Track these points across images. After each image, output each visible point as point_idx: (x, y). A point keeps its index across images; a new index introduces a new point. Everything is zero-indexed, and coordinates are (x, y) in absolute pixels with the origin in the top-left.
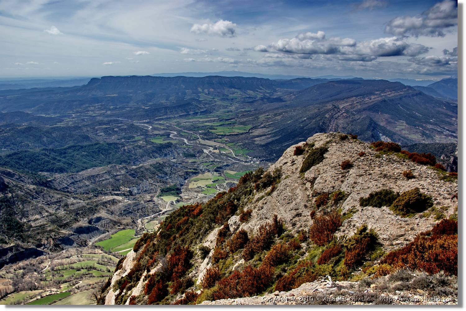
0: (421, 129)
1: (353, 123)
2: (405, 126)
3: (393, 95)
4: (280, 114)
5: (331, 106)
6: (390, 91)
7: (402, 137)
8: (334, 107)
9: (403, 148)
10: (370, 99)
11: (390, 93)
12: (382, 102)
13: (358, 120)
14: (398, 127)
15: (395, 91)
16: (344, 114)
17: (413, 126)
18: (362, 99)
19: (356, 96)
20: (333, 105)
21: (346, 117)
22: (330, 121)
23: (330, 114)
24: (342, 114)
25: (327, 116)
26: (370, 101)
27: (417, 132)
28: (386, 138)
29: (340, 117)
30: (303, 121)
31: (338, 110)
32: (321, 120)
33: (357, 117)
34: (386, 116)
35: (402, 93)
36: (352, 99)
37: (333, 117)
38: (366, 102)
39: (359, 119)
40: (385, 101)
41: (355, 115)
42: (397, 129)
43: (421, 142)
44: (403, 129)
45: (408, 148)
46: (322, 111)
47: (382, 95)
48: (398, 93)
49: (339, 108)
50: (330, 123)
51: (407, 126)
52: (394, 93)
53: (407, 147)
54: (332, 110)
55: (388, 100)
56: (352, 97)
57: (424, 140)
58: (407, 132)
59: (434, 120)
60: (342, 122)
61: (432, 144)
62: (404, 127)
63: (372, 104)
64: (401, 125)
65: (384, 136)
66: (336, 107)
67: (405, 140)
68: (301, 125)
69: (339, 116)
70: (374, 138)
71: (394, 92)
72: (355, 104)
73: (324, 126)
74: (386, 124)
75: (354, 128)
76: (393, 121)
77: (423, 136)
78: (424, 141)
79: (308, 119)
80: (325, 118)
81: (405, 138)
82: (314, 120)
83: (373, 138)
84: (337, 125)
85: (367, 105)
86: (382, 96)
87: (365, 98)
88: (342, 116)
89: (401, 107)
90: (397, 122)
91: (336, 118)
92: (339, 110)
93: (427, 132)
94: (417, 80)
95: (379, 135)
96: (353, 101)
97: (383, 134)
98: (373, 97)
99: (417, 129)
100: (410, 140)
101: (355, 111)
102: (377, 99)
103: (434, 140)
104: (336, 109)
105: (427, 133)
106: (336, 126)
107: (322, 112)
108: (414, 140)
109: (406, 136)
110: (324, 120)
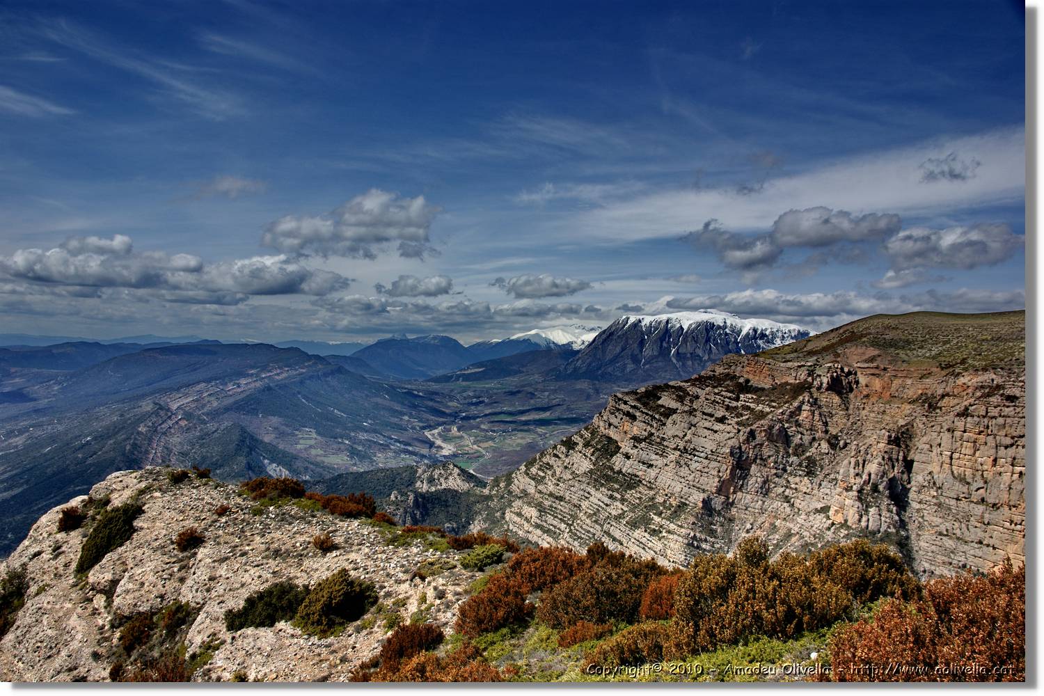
0: (347, 442)
1: (204, 441)
2: (316, 439)
3: (285, 375)
4: (21, 432)
5: (151, 406)
6: (280, 368)
7: (312, 463)
8: (158, 407)
9: (315, 485)
10: (239, 387)
11: (279, 371)
12: (264, 390)
13: (213, 433)
14: (301, 441)
15: (289, 367)
16: (183, 423)
17: (332, 437)
18: (221, 387)
19: (208, 381)
20: (156, 404)
21: (188, 429)
22: (150, 440)
23: (150, 424)
24: (177, 423)
25: (142, 429)
26: (239, 390)
27: (340, 449)
28: (278, 469)
29: (172, 431)
30: (83, 446)
31: (167, 415)
32: (129, 438)
33: (211, 426)
34: (275, 420)
35: (304, 371)
36: (198, 387)
37: (156, 431)
38: (231, 393)
39: (215, 431)
40: (269, 389)
41: (206, 424)
42: (299, 447)
43: (351, 470)
44: (311, 447)
45: (326, 485)
46: (130, 419)
47: (263, 376)
48: (296, 370)
49: (169, 410)
50: (149, 445)
51: (319, 438)
52: (288, 371)
53: (323, 483)
54: (154, 416)
55: (276, 386)
56: (198, 383)
57: (355, 465)
58: (320, 452)
59: (370, 421)
60: (179, 440)
61: (372, 471)
62: (312, 442)
63: (243, 396)
64: (306, 439)
65: (274, 465)
66: (161, 408)
67: (318, 470)
68: (80, 456)
69: (170, 428)
70: (253, 471)
71: (286, 369)
72: (207, 399)
73: (136, 452)
74: (277, 438)
75: (208, 452)
76: (290, 431)
77: (352, 458)
78: (355, 468)
79: (95, 439)
80: (139, 433)
81: (317, 464)
82: (112, 442)
83: (250, 472)
84: (167, 449)
85: (231, 400)
86: (263, 378)
87: (226, 384)
88: (176, 426)
89: (303, 400)
90: (297, 433)
91: (164, 434)
92: (170, 414)
93: (360, 448)
94: (331, 343)
95: (262, 463)
96: (200, 392)
97: (272, 461)
98: (243, 381)
99: (339, 443)
100: (328, 468)
101: (207, 414)
102: (253, 385)
103: (374, 464)
104: (162, 413)
105: (360, 451)
106: (165, 450)
107: (130, 421)
108: (335, 466)
109: (319, 459)
110: (135, 439)
